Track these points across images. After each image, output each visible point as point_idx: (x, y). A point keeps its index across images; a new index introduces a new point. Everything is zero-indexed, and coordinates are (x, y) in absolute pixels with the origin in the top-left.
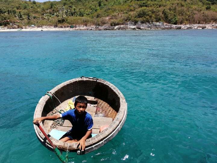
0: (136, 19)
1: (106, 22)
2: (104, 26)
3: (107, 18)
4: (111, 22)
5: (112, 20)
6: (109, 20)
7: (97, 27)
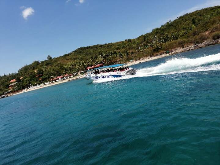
1: (206, 37)
2: (204, 42)
3: (207, 33)
4: (213, 35)
5: (214, 33)
6: (210, 35)
7: (196, 45)
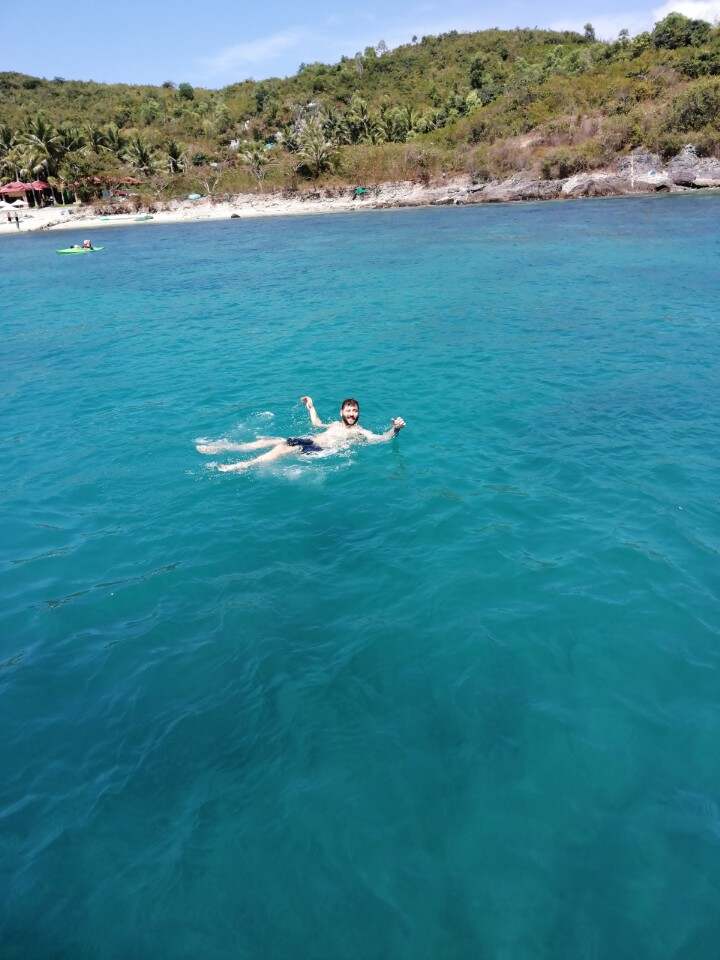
0: (668, 136)
1: (520, 162)
2: (509, 182)
3: (525, 142)
4: (547, 159)
5: (550, 152)
6: (533, 152)
7: (478, 186)
